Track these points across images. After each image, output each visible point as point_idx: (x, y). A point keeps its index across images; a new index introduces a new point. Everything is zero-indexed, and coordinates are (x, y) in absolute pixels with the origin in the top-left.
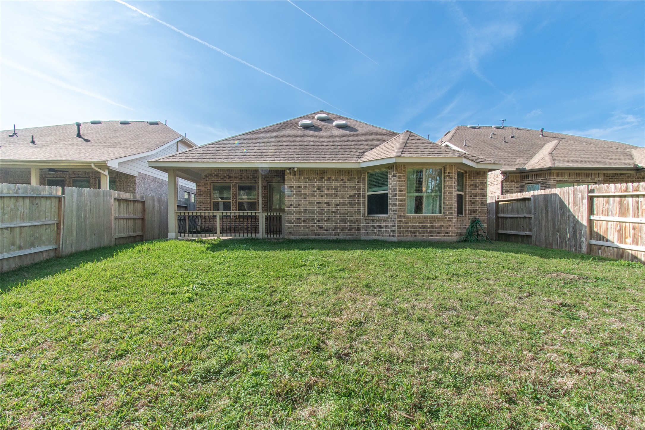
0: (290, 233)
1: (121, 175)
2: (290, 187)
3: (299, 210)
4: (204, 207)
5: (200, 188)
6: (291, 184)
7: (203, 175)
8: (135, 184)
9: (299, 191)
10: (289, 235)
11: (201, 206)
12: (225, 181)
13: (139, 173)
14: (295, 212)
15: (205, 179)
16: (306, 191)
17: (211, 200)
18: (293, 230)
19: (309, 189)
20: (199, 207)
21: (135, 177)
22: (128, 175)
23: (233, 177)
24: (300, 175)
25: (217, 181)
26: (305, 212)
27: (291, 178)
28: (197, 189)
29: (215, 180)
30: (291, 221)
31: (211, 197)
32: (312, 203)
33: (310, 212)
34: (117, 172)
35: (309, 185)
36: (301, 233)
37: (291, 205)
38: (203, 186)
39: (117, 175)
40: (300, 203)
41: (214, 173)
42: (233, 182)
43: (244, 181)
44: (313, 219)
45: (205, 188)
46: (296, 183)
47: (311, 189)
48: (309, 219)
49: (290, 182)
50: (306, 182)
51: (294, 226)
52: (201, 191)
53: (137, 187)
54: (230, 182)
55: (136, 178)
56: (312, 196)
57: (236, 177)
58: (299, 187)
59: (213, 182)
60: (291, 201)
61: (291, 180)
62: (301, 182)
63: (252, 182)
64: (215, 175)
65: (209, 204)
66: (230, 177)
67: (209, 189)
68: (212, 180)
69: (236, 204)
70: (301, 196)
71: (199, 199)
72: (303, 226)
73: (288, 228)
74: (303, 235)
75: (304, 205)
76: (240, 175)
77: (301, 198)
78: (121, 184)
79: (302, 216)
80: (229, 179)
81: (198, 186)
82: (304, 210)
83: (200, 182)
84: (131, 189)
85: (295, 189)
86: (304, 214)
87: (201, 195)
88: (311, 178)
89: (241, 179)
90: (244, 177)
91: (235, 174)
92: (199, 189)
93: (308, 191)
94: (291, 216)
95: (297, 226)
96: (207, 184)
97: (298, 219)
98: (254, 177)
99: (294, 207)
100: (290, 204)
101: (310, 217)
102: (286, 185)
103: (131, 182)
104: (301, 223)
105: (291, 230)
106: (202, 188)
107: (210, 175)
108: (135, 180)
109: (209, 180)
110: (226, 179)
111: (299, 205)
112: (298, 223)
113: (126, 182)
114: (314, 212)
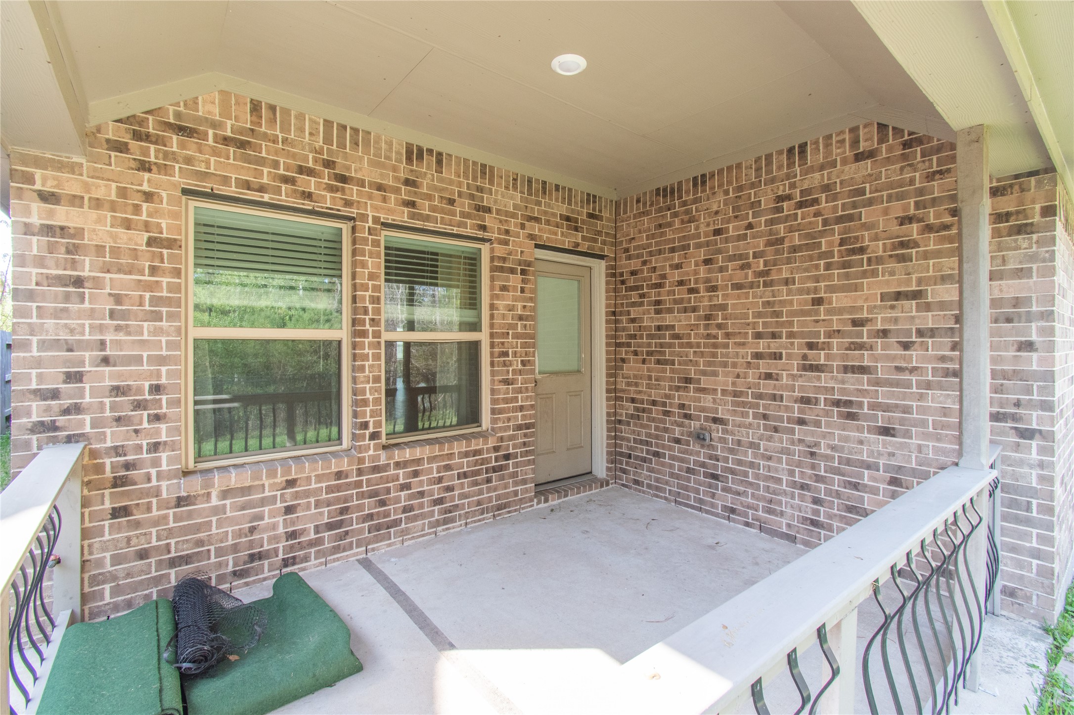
4: (117, 390)
5: (66, 217)
7: (105, 112)
11: (75, 377)
15: (118, 147)
17: (180, 331)
23: (361, 183)
25: (247, 185)
29: (224, 180)
38: (97, 204)
41: (214, 125)
42: (363, 217)
43: (427, 218)
45: (128, 225)
52: (73, 250)
54: (346, 211)
57: (380, 188)
59: (205, 186)
63: (468, 231)
64: (226, 140)
66: (343, 179)
67: (168, 243)
68: (201, 175)
71: (60, 313)
76: (407, 182)
80: (331, 189)
81: (49, 198)
83: (73, 168)
87: (79, 282)
89: (412, 204)
90: (429, 197)
91: (372, 163)
92: (49, 230)
96: (149, 197)
98: (478, 208)
106: (90, 223)
107: (181, 130)
109: (164, 169)
110: (311, 184)
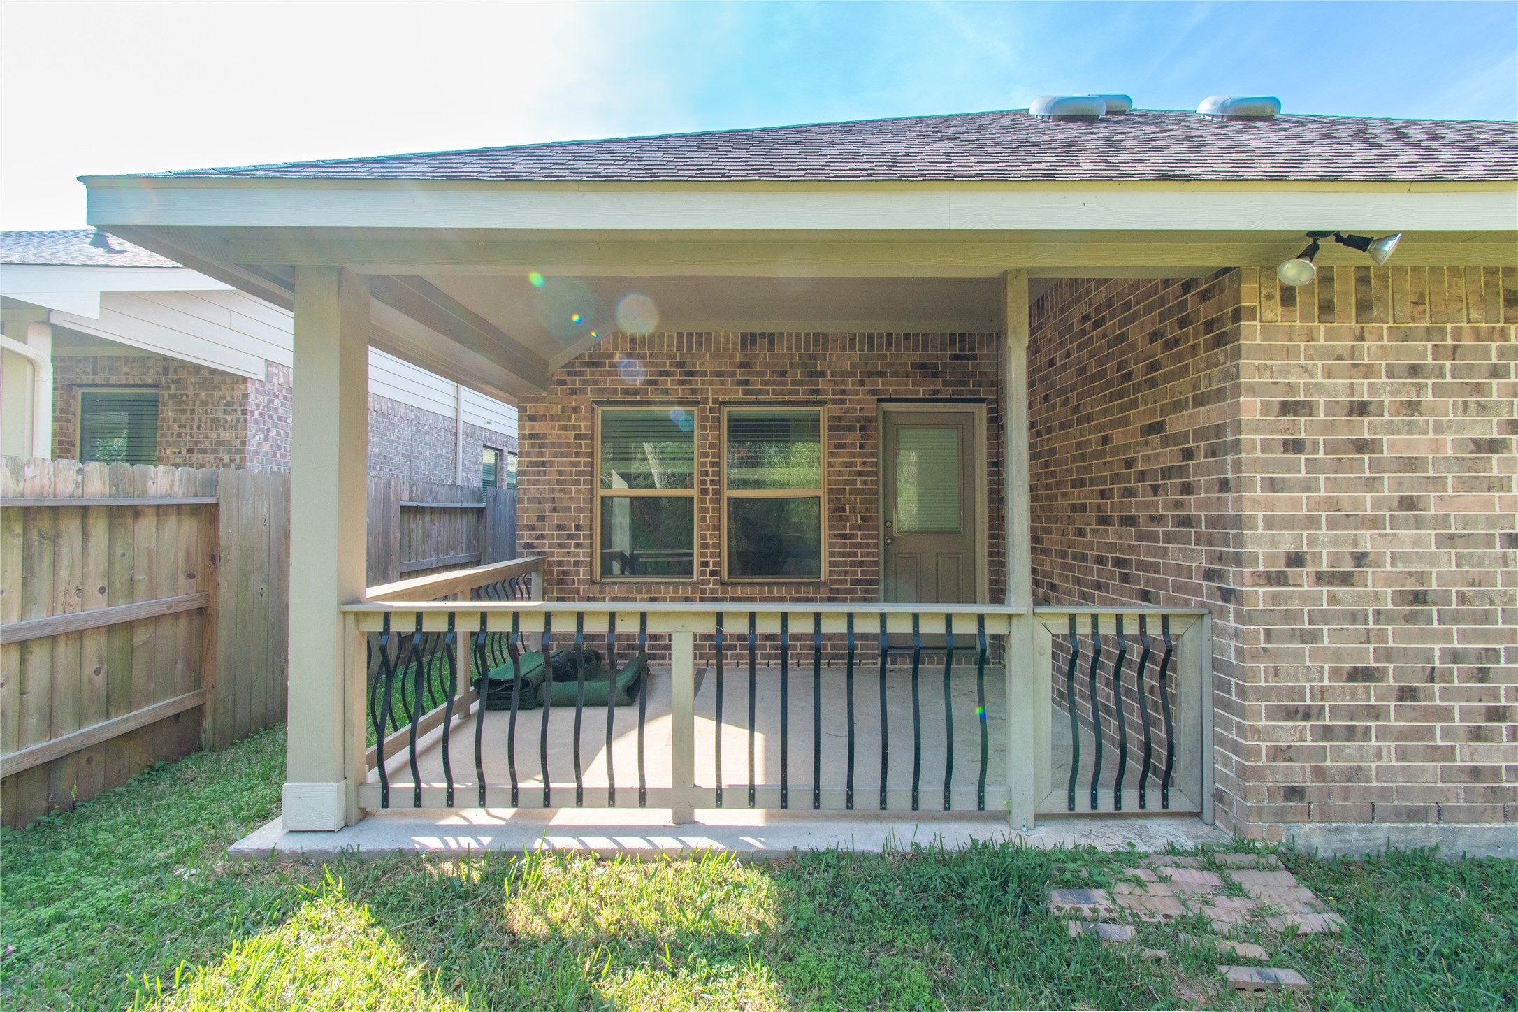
0: (1294, 793)
1: (182, 374)
2: (1285, 408)
3: (1359, 599)
4: (560, 527)
5: (539, 427)
6: (1291, 388)
7: (556, 364)
8: (244, 412)
9: (1361, 446)
10: (1280, 815)
11: (542, 519)
12: (666, 392)
13: (269, 363)
14: (1325, 617)
15: (562, 383)
16: (1419, 445)
17: (592, 492)
18: (1319, 773)
19: (1438, 428)
20: (533, 528)
21: (245, 380)
22: (213, 372)
23: (704, 374)
24: (1364, 308)
25: (628, 392)
26: (1409, 618)
27: (1289, 333)
28: (522, 437)
29: (615, 391)
30: (1299, 693)
31: (592, 474)
32: (1468, 539)
33: (1456, 618)
34: (166, 358)
35: (1439, 391)
36: (1385, 794)
37: (1296, 560)
38: (552, 418)
39: (165, 371)
40: (1367, 541)
42: (705, 401)
43: (760, 392)
44: (1483, 675)
45: (565, 428)
46: (1329, 374)
47: (1462, 427)
48: (1446, 676)
49: (1285, 372)
50: (1414, 370)
51: (1327, 733)
52: (541, 446)
53: (252, 428)
54: (692, 398)
55: (251, 389)
56: (1471, 484)
57: (719, 374)
58: (1361, 409)
59: (604, 397)
60: (1290, 523)
61: (1289, 353)
62: (1369, 371)
63: (801, 397)
65: (580, 510)
66: (691, 374)
67: (584, 437)
68: (602, 391)
69: (718, 510)
70: (1371, 483)
71: (536, 482)
72: (1402, 735)
73: (1277, 753)
74: (1397, 814)
75: (1407, 558)
76: (742, 365)
77: (1377, 504)
78: (183, 412)
79: (1388, 655)
80: (682, 383)
81: (532, 418)
82: (1400, 597)
83: (542, 400)
84: (227, 436)
85: (1328, 427)
86: (1407, 637)
87: (543, 464)
88: (1457, 334)
89: (746, 383)
90: (762, 374)
91: (712, 357)
92: (532, 436)
93: (1437, 446)
94: (1298, 655)
95: (1350, 733)
96: (575, 410)
97: (1355, 674)
98: (810, 375)
99: (1320, 578)
100: (1287, 547)
101: (1455, 657)
102: (1253, 390)
103: (228, 404)
104: (1376, 713)
105: (1299, 771)
106: (549, 430)
107: (592, 365)
108: (245, 396)
109: (583, 391)
110: (668, 382)
111: (1360, 559)
112: (1352, 713)
113: (204, 404)
114: (1487, 617)
